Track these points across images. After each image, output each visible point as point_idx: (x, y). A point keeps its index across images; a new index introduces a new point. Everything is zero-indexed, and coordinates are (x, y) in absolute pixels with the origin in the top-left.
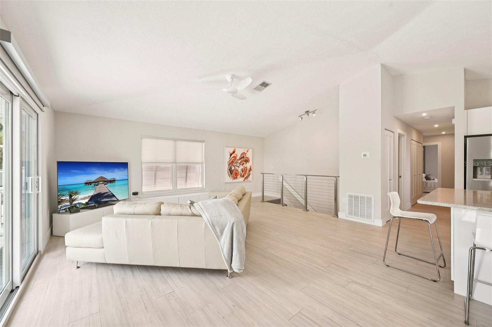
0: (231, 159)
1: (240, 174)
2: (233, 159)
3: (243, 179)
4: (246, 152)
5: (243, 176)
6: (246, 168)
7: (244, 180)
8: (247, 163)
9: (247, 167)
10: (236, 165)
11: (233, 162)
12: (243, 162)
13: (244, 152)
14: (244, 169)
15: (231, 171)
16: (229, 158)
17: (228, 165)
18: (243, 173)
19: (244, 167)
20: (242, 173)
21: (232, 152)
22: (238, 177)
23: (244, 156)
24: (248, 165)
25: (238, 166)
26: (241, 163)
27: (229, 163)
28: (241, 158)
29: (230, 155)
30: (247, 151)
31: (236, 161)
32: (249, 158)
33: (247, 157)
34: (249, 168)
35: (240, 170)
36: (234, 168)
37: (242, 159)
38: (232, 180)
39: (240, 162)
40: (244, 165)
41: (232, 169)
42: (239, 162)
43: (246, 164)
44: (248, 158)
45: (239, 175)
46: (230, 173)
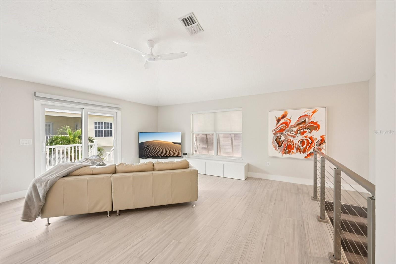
0: (279, 127)
1: (297, 146)
2: (282, 125)
3: (305, 155)
4: (310, 114)
5: (304, 151)
6: (311, 138)
7: (306, 157)
8: (313, 131)
9: (314, 138)
10: (288, 135)
11: (282, 130)
12: (303, 129)
13: (305, 114)
14: (307, 140)
15: (279, 143)
16: (276, 124)
17: (274, 134)
18: (305, 146)
19: (306, 137)
20: (301, 145)
21: (280, 117)
22: (292, 151)
23: (306, 120)
24: (316, 135)
25: (293, 135)
26: (299, 132)
27: (276, 132)
28: (300, 124)
29: (276, 121)
30: (314, 112)
31: (288, 128)
32: (318, 123)
33: (312, 122)
34: (319, 138)
35: (296, 141)
36: (284, 139)
37: (302, 125)
38: (281, 154)
39: (297, 130)
40: (306, 134)
41: (280, 139)
42: (295, 129)
43: (311, 132)
44: (316, 123)
45: (295, 149)
46: (277, 145)
